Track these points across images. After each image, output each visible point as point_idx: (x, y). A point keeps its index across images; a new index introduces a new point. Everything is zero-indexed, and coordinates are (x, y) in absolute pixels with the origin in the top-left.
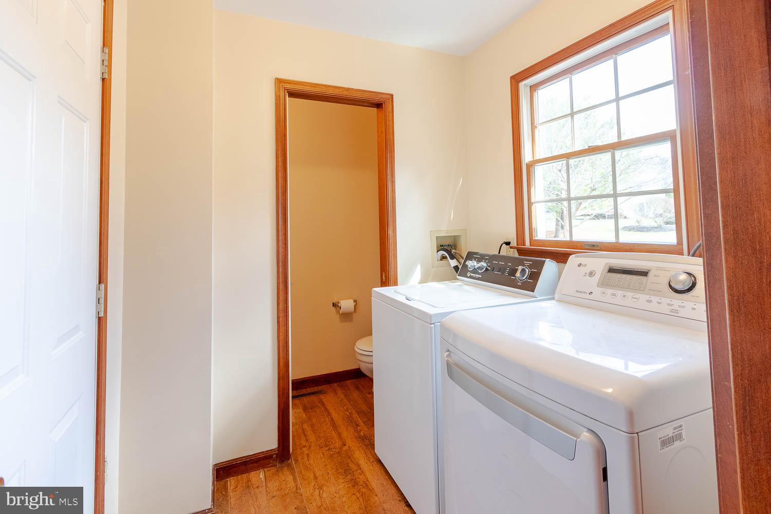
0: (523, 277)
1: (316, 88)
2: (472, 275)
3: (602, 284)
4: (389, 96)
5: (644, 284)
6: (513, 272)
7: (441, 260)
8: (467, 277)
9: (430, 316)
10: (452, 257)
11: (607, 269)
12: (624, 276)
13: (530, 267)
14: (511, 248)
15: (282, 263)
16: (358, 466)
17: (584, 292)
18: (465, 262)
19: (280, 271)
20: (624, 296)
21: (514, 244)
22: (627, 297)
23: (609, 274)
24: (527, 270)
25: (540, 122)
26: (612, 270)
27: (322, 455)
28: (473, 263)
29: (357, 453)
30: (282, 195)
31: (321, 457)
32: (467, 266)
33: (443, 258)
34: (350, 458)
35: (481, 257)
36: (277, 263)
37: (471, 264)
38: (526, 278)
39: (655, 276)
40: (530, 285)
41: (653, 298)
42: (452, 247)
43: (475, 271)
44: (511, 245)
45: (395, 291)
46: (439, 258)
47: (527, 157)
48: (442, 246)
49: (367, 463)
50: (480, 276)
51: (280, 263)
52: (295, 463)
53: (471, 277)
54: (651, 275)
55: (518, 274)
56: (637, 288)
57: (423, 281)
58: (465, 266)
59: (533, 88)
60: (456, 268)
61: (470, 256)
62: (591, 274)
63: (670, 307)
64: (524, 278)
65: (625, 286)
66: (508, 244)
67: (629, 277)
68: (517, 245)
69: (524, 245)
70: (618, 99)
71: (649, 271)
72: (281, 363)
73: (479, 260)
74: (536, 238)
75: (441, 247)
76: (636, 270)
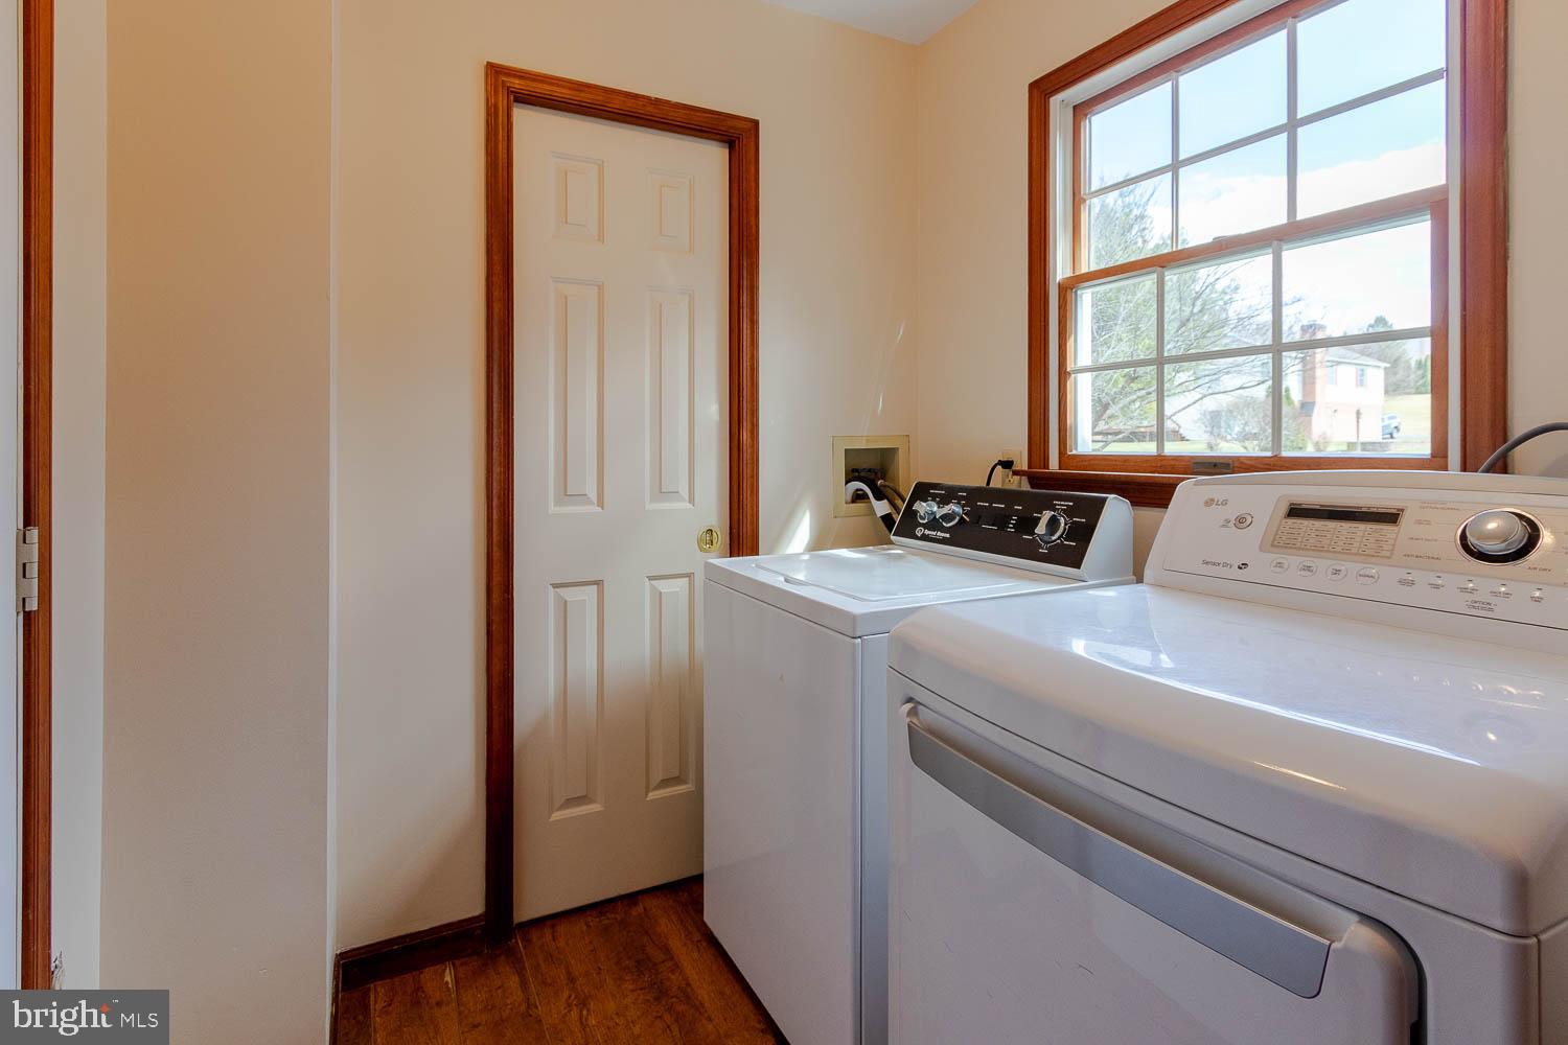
0: (1053, 535)
1: (582, 95)
2: (927, 532)
3: (1272, 545)
4: (750, 125)
5: (1391, 542)
6: (1028, 524)
7: (853, 501)
8: (917, 538)
9: (853, 619)
10: (879, 496)
11: (1284, 509)
12: (1332, 525)
13: (1069, 512)
14: (1016, 473)
15: (499, 498)
16: (667, 950)
17: (1225, 565)
18: (911, 504)
19: (495, 517)
20: (1337, 572)
21: (1022, 464)
22: (1342, 574)
23: (1291, 521)
24: (1062, 520)
25: (1093, 189)
26: (1296, 512)
27: (585, 928)
28: (930, 506)
29: (663, 921)
30: (499, 342)
31: (582, 932)
32: (916, 512)
33: (859, 497)
34: (647, 933)
35: (948, 494)
36: (488, 497)
37: (923, 508)
38: (1059, 538)
39: (1419, 522)
40: (1070, 552)
41: (1416, 575)
42: (876, 473)
43: (934, 524)
44: (1014, 468)
45: (757, 566)
46: (849, 498)
47: (1060, 268)
48: (854, 470)
49: (685, 944)
50: (948, 535)
51: (495, 499)
52: (525, 948)
53: (925, 538)
54: (1405, 520)
55: (1041, 529)
56: (1372, 552)
57: (818, 544)
58: (910, 514)
59: (1081, 110)
60: (888, 520)
61: (923, 491)
62: (1241, 521)
63: (1467, 596)
64: (1054, 538)
65: (1338, 549)
66: (1007, 464)
67: (1345, 527)
68: (1029, 467)
69: (1045, 468)
70: (1292, 125)
71: (1402, 510)
72: (496, 726)
73: (943, 501)
74: (1074, 452)
75: (852, 475)
76: (1363, 510)
